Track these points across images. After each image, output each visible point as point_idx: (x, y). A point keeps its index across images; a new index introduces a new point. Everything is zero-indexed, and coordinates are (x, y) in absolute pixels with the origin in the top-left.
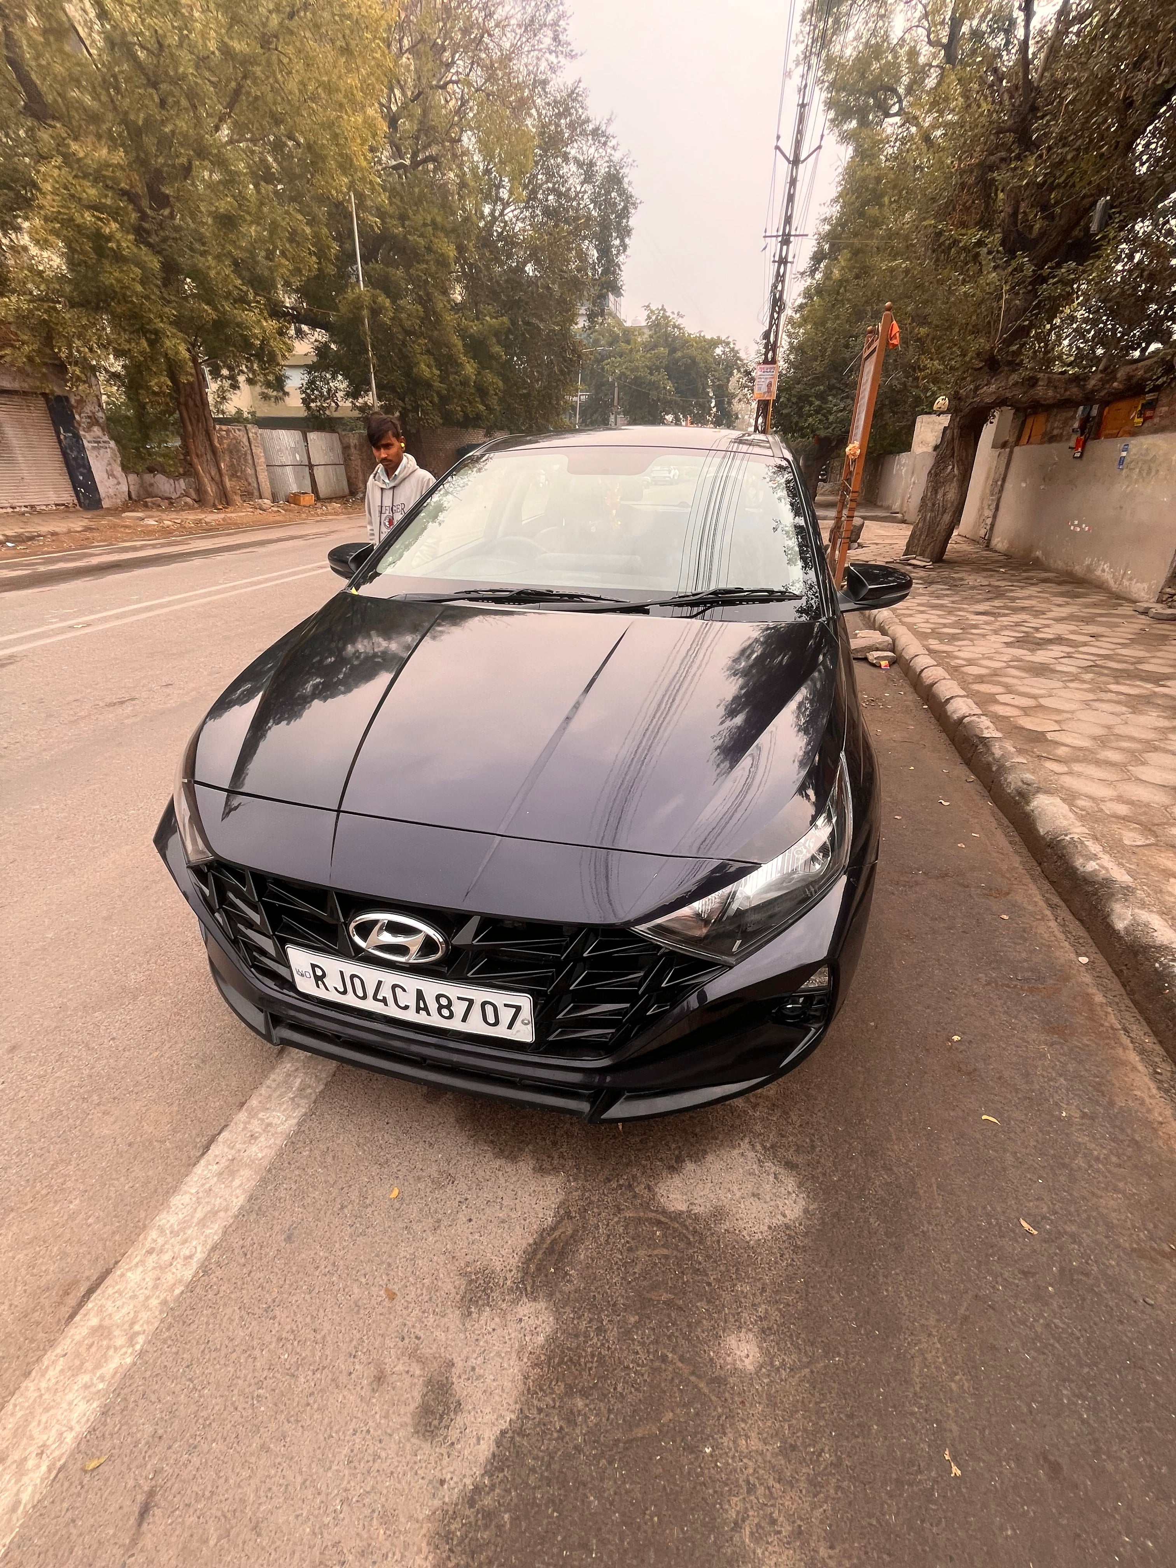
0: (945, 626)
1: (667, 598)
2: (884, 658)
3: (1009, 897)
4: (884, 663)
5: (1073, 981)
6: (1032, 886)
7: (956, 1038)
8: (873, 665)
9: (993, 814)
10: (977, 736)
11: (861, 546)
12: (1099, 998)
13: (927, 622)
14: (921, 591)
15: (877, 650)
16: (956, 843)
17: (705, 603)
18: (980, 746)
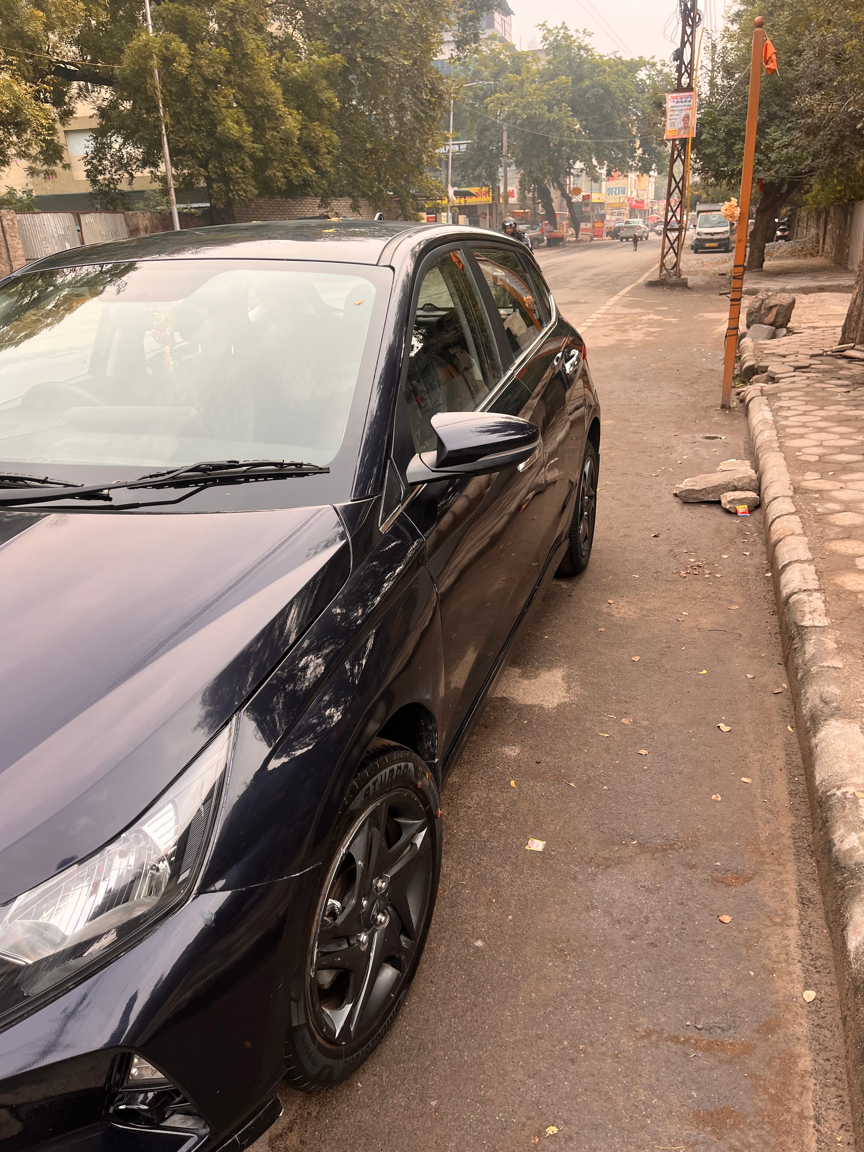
0: (842, 450)
1: (133, 479)
2: (741, 501)
3: (749, 886)
4: (742, 509)
5: (781, 1032)
6: (791, 867)
7: (552, 1130)
8: (728, 512)
9: (787, 745)
10: (795, 623)
11: (790, 332)
12: (805, 1063)
13: (821, 445)
14: (838, 398)
15: (735, 489)
16: (710, 794)
17: (196, 482)
18: (796, 640)
